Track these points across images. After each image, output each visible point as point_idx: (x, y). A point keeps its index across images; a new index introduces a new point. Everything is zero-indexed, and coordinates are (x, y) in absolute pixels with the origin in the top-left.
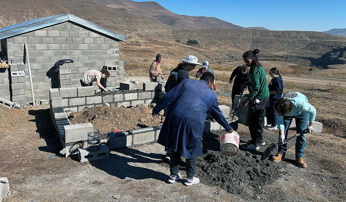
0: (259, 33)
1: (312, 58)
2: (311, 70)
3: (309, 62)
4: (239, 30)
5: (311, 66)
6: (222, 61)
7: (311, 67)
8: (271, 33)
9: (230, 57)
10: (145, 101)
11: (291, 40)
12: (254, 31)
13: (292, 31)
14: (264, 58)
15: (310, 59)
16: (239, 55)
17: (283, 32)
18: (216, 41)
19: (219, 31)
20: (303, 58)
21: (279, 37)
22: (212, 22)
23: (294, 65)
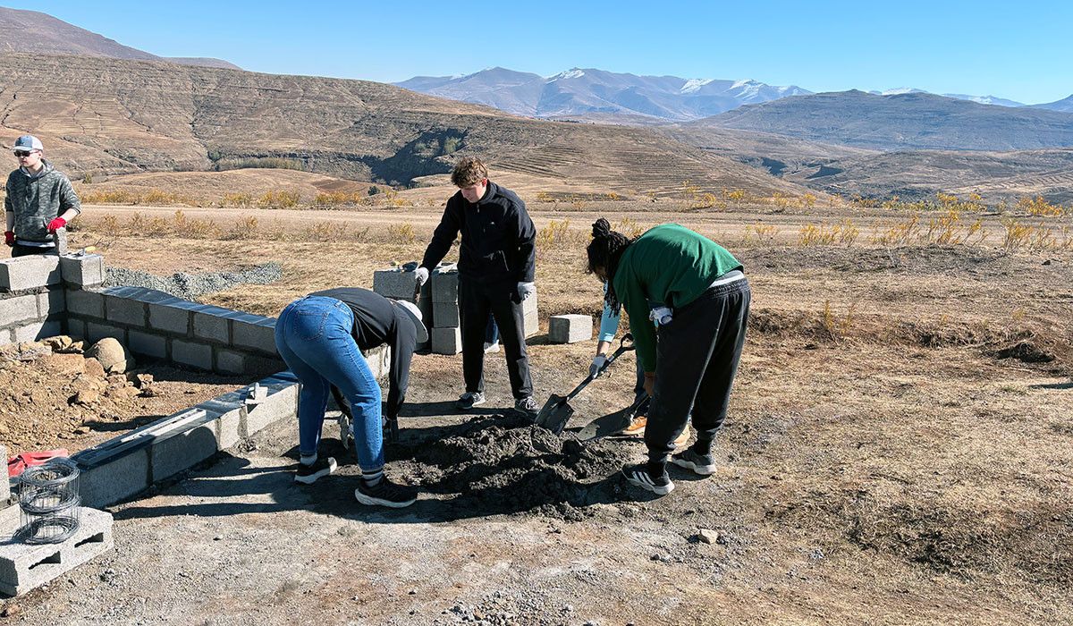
0: (215, 80)
1: (372, 158)
2: (373, 191)
3: (367, 169)
4: (146, 66)
5: (373, 180)
6: (95, 174)
7: (374, 185)
8: (251, 82)
9: (121, 157)
10: (12, 331)
11: (313, 107)
12: (196, 71)
13: (313, 79)
14: (240, 161)
15: (369, 160)
16: (155, 150)
17: (289, 81)
18: (61, 99)
19: (65, 63)
20: (351, 158)
21: (279, 95)
22: (34, 31)
23: (329, 178)
